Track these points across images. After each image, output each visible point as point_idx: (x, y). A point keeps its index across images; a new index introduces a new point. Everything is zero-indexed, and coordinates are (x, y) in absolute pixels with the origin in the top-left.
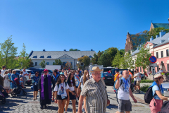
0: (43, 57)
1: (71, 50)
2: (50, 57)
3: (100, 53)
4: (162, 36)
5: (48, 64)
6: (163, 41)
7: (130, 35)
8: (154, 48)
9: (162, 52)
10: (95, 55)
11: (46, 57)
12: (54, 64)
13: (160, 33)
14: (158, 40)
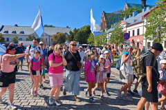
0: (15, 32)
3: (76, 31)
4: (135, 15)
5: (21, 39)
6: (135, 21)
7: (105, 14)
8: (127, 27)
9: (133, 31)
10: (71, 32)
12: (27, 40)
13: (133, 13)
14: (131, 20)
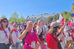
1: (45, 14)
2: (35, 18)
11: (34, 18)
